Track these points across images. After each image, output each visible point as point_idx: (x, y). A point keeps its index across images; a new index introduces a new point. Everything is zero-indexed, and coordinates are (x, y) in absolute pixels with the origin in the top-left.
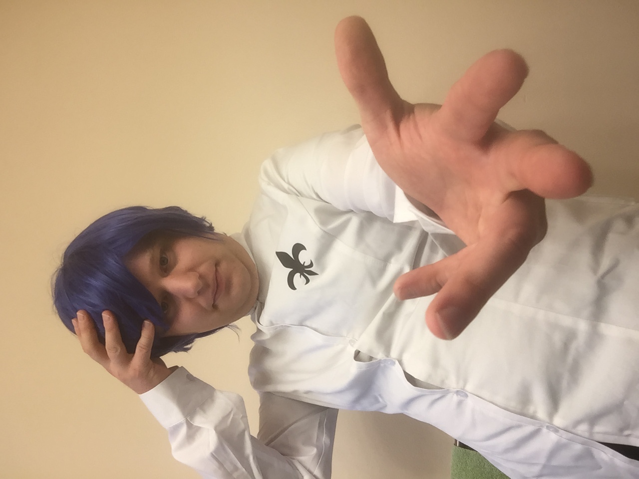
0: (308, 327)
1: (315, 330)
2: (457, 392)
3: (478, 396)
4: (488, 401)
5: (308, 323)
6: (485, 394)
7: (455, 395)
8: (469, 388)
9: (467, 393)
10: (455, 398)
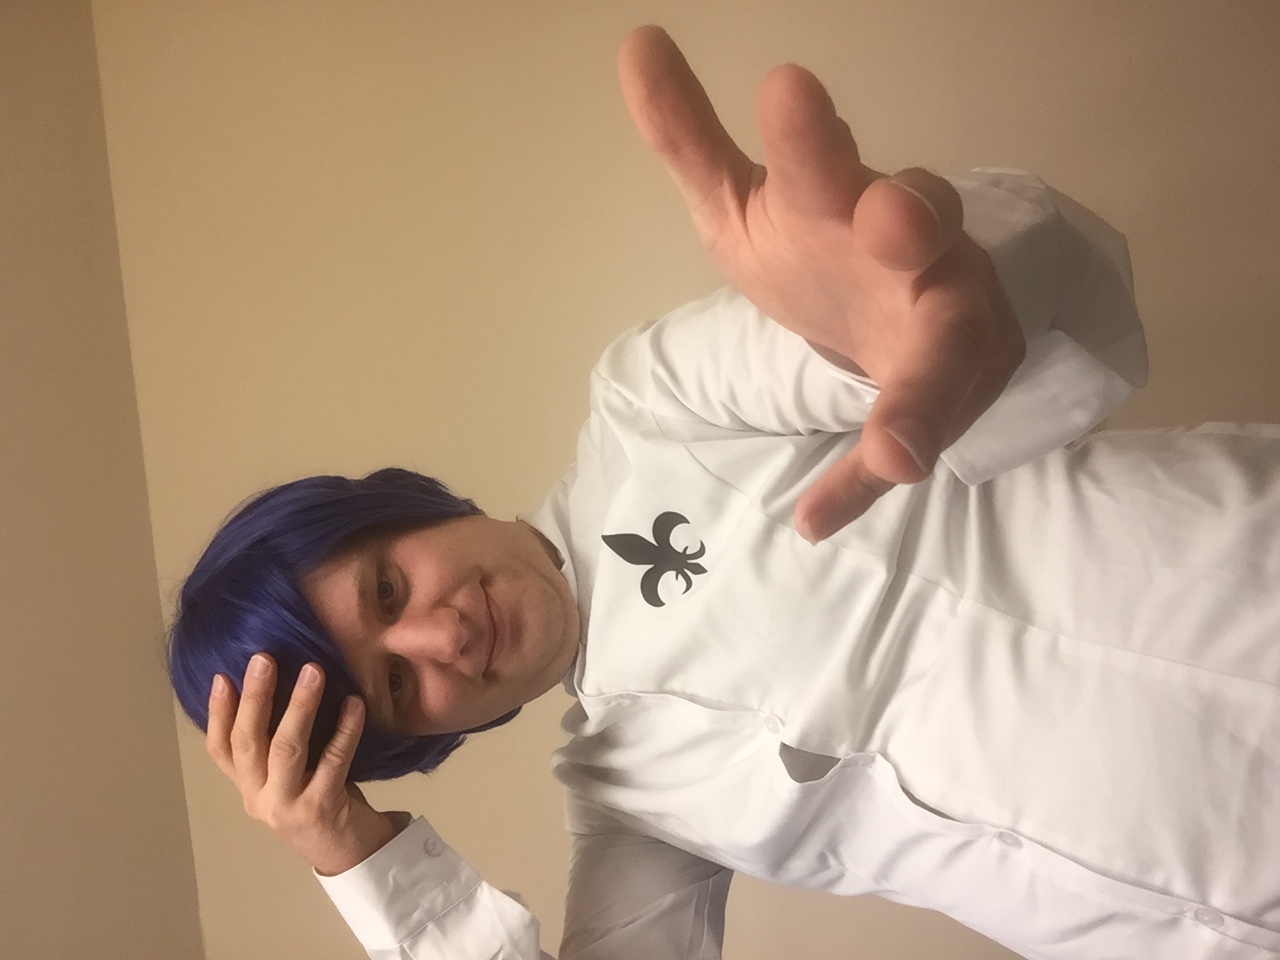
0: (674, 693)
1: (692, 699)
2: (1001, 836)
3: (1042, 845)
4: (1066, 857)
5: (675, 684)
6: (1061, 842)
7: (995, 840)
8: (1026, 827)
9: (1021, 838)
10: (996, 846)
